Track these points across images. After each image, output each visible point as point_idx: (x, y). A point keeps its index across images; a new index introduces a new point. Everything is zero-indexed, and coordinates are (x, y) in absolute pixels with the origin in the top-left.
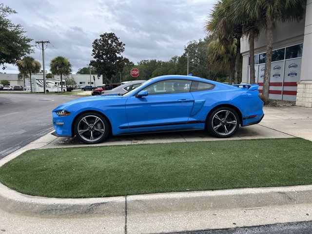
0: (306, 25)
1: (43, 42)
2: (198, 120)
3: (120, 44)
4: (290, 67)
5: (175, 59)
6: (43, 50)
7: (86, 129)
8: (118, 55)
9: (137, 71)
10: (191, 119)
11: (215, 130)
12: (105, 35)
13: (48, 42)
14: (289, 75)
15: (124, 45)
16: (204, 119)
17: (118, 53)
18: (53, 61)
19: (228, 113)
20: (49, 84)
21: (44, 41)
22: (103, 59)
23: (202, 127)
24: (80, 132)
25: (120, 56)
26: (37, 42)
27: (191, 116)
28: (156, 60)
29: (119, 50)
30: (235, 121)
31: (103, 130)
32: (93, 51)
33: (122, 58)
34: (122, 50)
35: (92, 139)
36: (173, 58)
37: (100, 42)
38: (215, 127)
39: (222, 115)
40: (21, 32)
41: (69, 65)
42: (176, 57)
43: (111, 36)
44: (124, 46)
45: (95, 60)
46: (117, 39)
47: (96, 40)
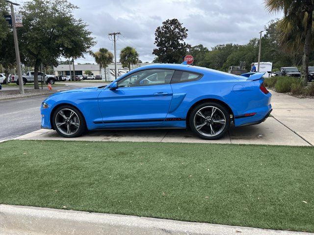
1: (114, 34)
3: (183, 30)
5: (254, 41)
6: (115, 41)
7: (63, 122)
8: (180, 42)
9: (191, 57)
10: (170, 116)
11: (198, 130)
12: (167, 21)
13: (119, 33)
15: (187, 30)
16: (184, 116)
17: (181, 39)
18: (122, 52)
19: (215, 108)
20: (121, 73)
21: (116, 33)
22: (166, 47)
23: (182, 125)
24: (58, 125)
25: (183, 42)
26: (110, 34)
27: (170, 112)
28: (232, 44)
29: (182, 36)
30: (223, 120)
31: (78, 124)
32: (156, 39)
33: (185, 44)
34: (185, 36)
35: (68, 133)
37: (163, 30)
38: (197, 127)
39: (207, 112)
40: (85, 26)
41: (137, 55)
42: (255, 39)
43: (174, 22)
44: (187, 32)
45: (158, 48)
46: (180, 24)
47: (159, 28)
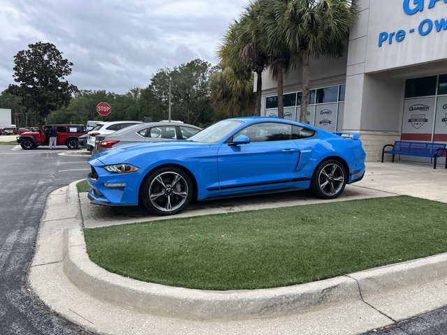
0: (348, 64)
2: (303, 176)
3: (64, 62)
4: (322, 113)
5: (136, 91)
7: (160, 191)
8: (60, 80)
9: (107, 106)
11: (322, 189)
12: (37, 45)
14: (321, 123)
15: (71, 64)
16: (310, 175)
17: (60, 76)
19: (335, 167)
22: (33, 83)
23: (306, 185)
24: (152, 198)
25: (64, 81)
28: (105, 91)
29: (62, 72)
30: (341, 178)
31: (185, 193)
32: (15, 69)
33: (68, 84)
34: (67, 72)
35: (169, 208)
36: (133, 91)
37: (29, 56)
38: (322, 186)
39: (329, 170)
42: (138, 89)
43: (48, 47)
44: (70, 67)
45: (19, 84)
46: (58, 53)
47: (22, 52)
